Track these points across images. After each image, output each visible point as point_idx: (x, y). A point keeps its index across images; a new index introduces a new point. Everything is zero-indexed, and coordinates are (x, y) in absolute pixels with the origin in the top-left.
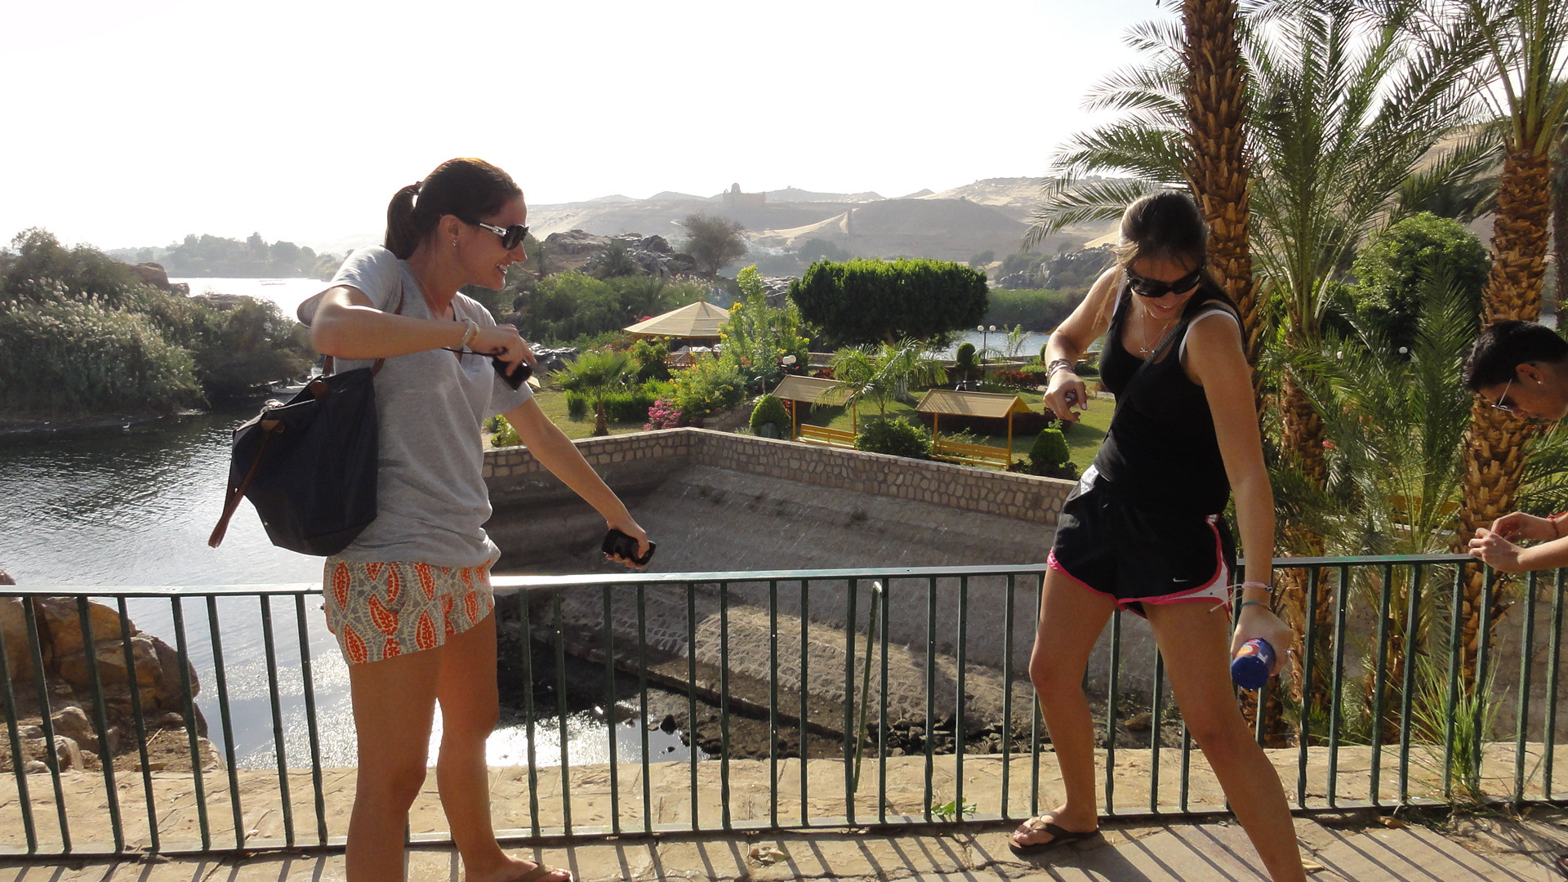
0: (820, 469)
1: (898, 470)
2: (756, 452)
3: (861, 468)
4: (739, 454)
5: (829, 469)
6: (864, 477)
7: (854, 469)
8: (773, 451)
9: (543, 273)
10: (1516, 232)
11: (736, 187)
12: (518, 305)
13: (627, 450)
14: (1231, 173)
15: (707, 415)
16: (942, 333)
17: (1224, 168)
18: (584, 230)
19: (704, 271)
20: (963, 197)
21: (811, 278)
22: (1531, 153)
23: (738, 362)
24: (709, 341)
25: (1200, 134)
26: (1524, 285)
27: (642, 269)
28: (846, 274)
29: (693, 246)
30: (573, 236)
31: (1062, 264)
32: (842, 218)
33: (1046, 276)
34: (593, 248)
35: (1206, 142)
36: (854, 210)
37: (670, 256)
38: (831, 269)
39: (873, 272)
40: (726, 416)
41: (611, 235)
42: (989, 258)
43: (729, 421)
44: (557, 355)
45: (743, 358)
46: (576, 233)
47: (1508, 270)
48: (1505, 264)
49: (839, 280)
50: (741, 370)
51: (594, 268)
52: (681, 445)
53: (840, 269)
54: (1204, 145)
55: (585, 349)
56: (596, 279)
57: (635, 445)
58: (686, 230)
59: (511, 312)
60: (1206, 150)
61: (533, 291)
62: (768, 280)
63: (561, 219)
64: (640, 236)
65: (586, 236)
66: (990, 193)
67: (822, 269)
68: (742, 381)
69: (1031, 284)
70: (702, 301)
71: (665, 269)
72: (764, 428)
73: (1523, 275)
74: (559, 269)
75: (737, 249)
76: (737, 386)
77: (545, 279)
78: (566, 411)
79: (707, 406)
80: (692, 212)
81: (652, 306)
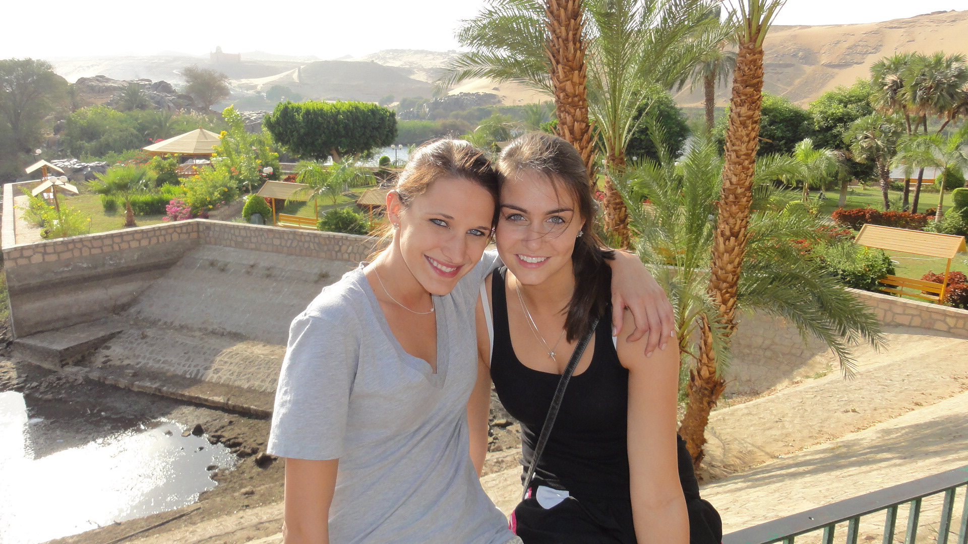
0: (295, 244)
1: (348, 243)
2: (249, 235)
3: (323, 243)
4: (236, 236)
5: (301, 244)
6: (326, 248)
7: (319, 244)
8: (261, 233)
9: (75, 107)
10: (746, 95)
11: (218, 49)
12: (57, 130)
13: (152, 237)
14: (575, 51)
15: (210, 210)
16: (368, 149)
17: (571, 46)
18: (107, 76)
19: (200, 106)
20: (373, 61)
21: (279, 113)
22: (754, 45)
23: (230, 172)
24: (207, 156)
25: (556, 23)
26: (750, 128)
27: (154, 105)
28: (303, 111)
29: (191, 89)
30: (98, 80)
31: (436, 104)
32: (294, 72)
33: (427, 112)
34: (115, 89)
35: (560, 29)
36: (302, 67)
37: (174, 96)
38: (293, 108)
39: (322, 110)
40: (225, 210)
41: (128, 79)
42: (390, 100)
43: (227, 212)
44: (91, 167)
45: (233, 169)
46: (100, 78)
47: (741, 119)
48: (739, 116)
49: (299, 115)
50: (232, 177)
51: (117, 103)
52: (193, 232)
53: (298, 107)
54: (558, 31)
55: (114, 163)
56: (119, 111)
57: (158, 233)
58: (185, 78)
59: (52, 135)
60: (560, 34)
61: (70, 121)
62: (246, 113)
63: (88, 67)
64: (151, 81)
65: (108, 80)
66: (389, 58)
67: (286, 108)
68: (234, 184)
69: (418, 117)
70: (201, 128)
71: (171, 105)
72: (253, 217)
73: (749, 122)
74: (89, 104)
75: (223, 92)
76: (230, 189)
77: (78, 111)
78: (102, 208)
79: (210, 203)
80: (188, 65)
81: (164, 132)
